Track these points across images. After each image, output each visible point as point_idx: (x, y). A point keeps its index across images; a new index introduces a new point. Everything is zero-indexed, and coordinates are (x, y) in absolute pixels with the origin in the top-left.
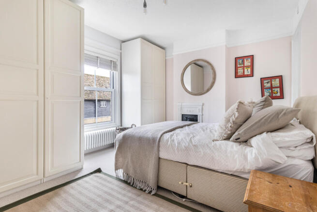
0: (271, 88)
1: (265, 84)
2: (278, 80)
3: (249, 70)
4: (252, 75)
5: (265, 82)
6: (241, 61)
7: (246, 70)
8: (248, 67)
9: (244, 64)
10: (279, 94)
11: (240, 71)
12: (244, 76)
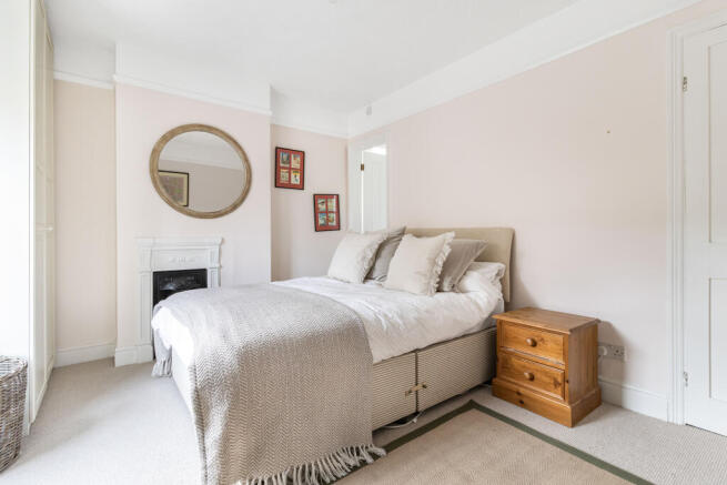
0: (327, 212)
1: (320, 206)
2: (334, 200)
3: (298, 175)
4: (301, 187)
5: (320, 201)
6: (285, 156)
7: (293, 175)
8: (296, 170)
9: (290, 163)
10: (334, 223)
11: (284, 174)
12: (289, 186)
